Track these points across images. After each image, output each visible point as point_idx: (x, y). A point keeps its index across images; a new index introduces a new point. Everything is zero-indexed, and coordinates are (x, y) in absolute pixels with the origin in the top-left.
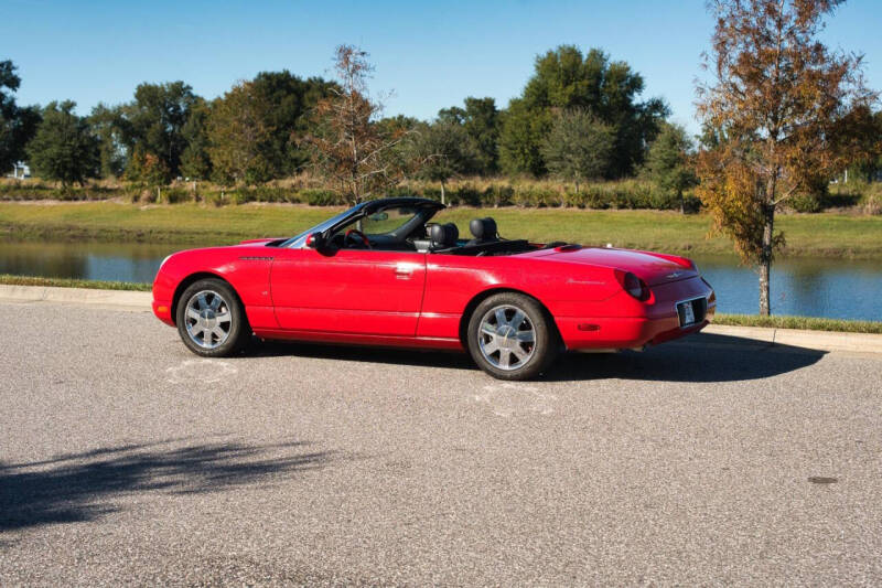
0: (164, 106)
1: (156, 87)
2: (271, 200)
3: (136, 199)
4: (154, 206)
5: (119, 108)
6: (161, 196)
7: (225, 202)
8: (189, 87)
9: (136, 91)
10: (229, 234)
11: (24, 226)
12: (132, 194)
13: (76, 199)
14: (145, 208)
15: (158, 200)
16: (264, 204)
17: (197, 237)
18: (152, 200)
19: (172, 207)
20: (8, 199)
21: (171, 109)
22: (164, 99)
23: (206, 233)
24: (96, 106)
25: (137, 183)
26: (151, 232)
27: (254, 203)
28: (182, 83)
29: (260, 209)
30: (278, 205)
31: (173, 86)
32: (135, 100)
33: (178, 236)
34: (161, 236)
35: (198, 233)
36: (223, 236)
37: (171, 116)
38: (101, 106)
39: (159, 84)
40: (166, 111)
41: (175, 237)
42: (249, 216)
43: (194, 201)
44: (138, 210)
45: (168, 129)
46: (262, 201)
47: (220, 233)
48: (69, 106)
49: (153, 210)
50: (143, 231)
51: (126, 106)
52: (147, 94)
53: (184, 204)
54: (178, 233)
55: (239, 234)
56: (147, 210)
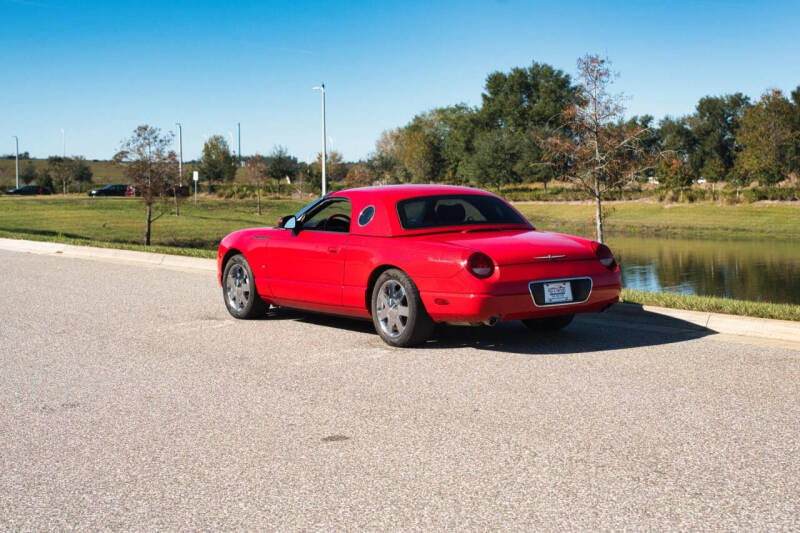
0: (722, 116)
1: (717, 99)
2: (782, 199)
3: (661, 200)
4: (675, 204)
5: (684, 119)
6: (681, 196)
7: (738, 201)
8: (747, 98)
9: (698, 104)
10: (735, 230)
11: (566, 222)
12: (659, 195)
13: (614, 199)
14: (667, 206)
15: (681, 199)
16: (776, 202)
17: (706, 232)
18: (674, 199)
19: (692, 205)
20: (560, 200)
21: (729, 118)
22: (723, 110)
23: (715, 229)
24: (663, 118)
25: (664, 185)
26: (668, 228)
27: (766, 202)
28: (741, 94)
29: (771, 207)
30: (789, 203)
31: (731, 97)
32: (697, 112)
33: (690, 231)
34: (676, 231)
35: (707, 229)
36: (729, 231)
37: (729, 125)
38: (667, 119)
39: (718, 96)
40: (725, 120)
41: (686, 232)
42: (759, 214)
43: (711, 201)
44: (662, 208)
45: (726, 137)
46: (773, 199)
47: (727, 229)
48: (647, 120)
49: (675, 208)
50: (661, 226)
51: (689, 118)
52: (708, 106)
53: (702, 203)
54: (690, 228)
55: (744, 230)
56: (671, 209)
